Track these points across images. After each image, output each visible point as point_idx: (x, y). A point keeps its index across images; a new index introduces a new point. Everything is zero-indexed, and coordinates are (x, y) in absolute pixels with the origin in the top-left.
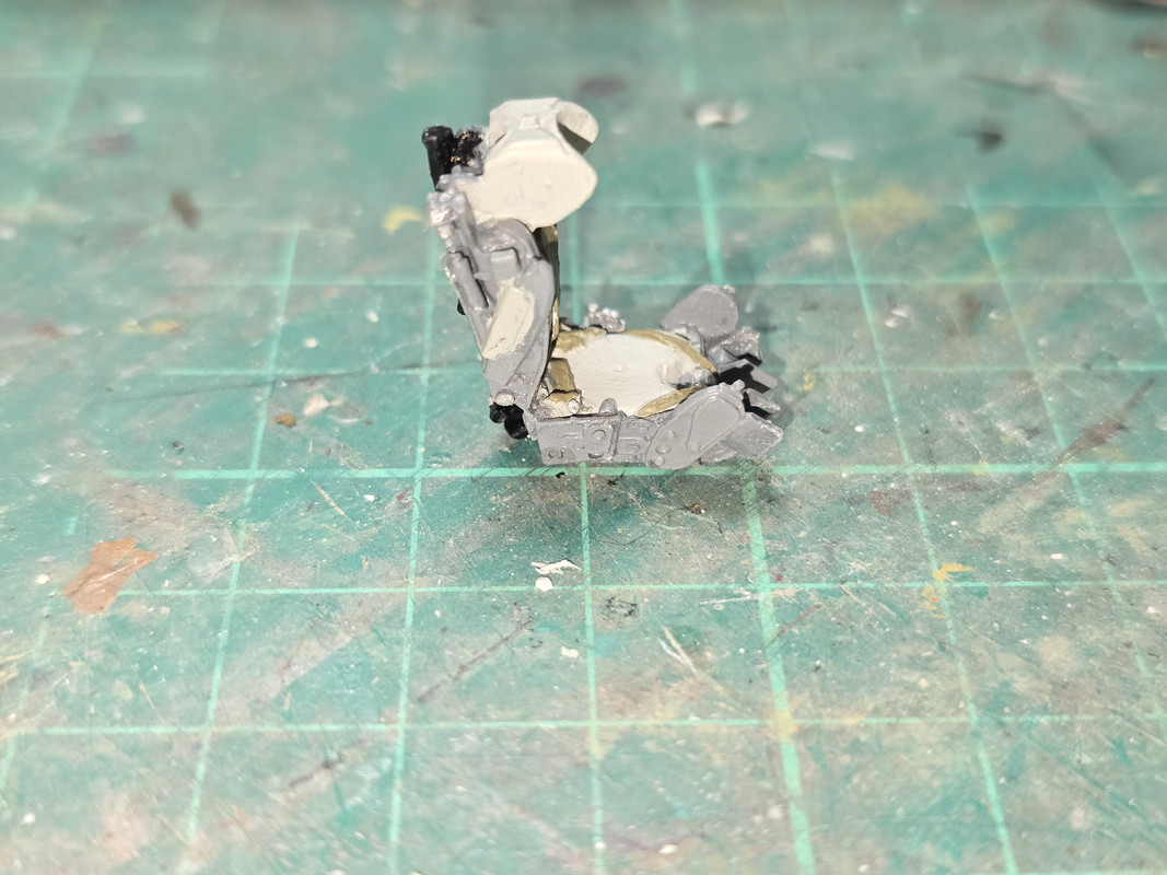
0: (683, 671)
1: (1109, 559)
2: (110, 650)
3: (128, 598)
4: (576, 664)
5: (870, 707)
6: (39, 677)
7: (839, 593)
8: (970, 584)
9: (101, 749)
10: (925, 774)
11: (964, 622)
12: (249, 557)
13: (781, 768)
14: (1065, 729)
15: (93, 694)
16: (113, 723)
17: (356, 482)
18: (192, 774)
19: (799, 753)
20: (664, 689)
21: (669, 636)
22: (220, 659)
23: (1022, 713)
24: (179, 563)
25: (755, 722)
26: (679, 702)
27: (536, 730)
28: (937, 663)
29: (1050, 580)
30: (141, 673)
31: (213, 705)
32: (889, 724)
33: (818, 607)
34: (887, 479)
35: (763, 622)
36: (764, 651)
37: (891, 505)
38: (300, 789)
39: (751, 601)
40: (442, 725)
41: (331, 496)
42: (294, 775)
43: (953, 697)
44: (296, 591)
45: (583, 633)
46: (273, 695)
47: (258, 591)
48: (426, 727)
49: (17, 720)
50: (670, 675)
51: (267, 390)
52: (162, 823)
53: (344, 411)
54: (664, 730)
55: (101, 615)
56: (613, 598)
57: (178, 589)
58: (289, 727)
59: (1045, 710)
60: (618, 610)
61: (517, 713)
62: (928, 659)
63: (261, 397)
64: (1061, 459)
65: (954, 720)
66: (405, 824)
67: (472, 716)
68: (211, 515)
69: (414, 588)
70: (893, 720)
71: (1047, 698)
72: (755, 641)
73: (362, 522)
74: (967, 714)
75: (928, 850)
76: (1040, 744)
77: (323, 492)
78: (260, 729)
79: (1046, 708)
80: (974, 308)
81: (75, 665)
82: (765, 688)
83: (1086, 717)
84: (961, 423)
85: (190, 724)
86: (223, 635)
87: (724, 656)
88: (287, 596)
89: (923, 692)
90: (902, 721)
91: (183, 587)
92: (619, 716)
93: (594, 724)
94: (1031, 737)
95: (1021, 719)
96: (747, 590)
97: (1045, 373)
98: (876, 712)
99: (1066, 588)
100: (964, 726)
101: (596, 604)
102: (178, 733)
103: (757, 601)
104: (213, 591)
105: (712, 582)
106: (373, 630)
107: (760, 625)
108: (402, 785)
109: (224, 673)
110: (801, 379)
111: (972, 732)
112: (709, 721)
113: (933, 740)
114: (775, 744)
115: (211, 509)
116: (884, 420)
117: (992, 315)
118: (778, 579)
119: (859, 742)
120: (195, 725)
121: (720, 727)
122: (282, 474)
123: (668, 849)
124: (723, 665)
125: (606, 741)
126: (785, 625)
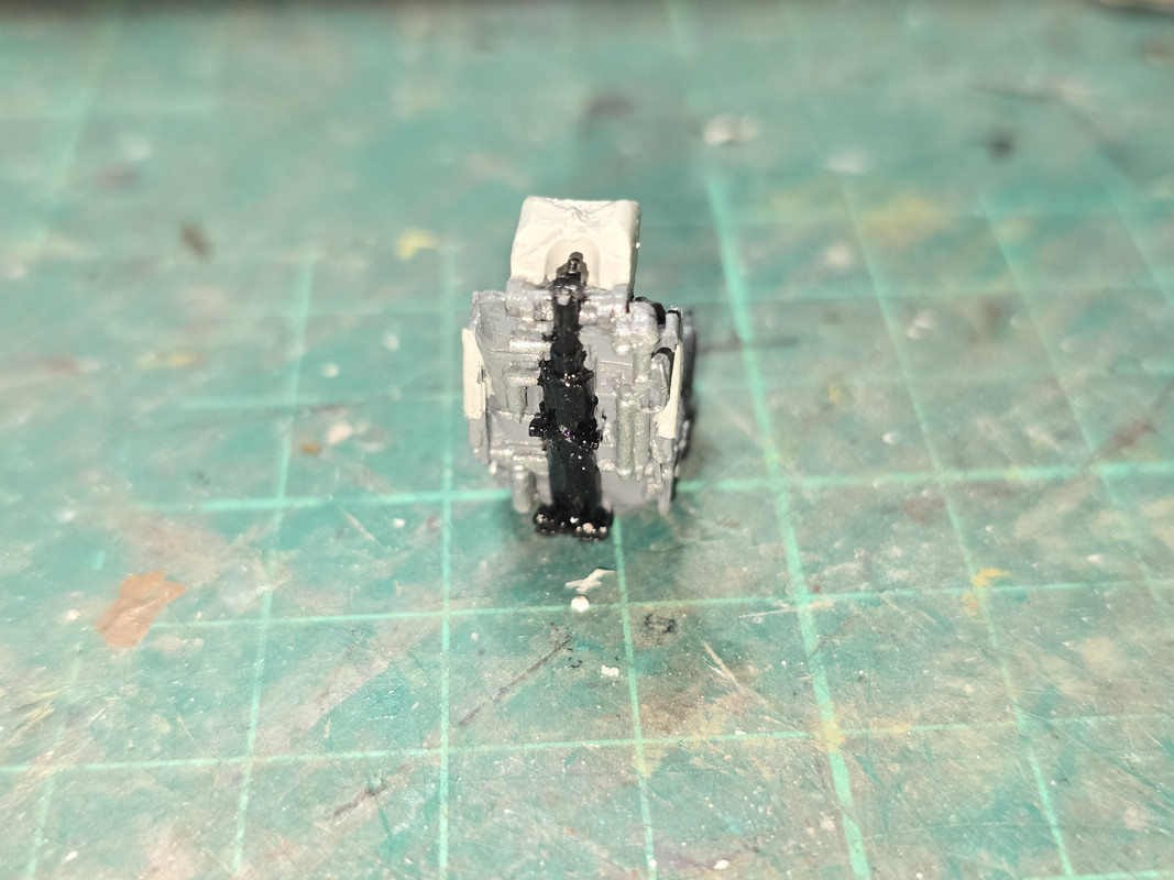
0: (726, 686)
1: (1146, 559)
2: (144, 684)
3: (160, 632)
4: (617, 682)
5: (917, 715)
6: (74, 714)
7: (878, 603)
8: (1009, 589)
9: (141, 783)
10: (976, 779)
11: (1004, 626)
12: (282, 586)
13: (832, 779)
14: (1111, 730)
15: (131, 727)
16: (153, 758)
17: (384, 508)
18: (234, 806)
19: (848, 764)
20: (708, 705)
21: (709, 650)
22: (257, 689)
23: (1069, 715)
24: (209, 595)
25: (802, 734)
26: (724, 717)
27: (582, 749)
28: (980, 667)
29: (1088, 581)
30: (178, 705)
31: (252, 735)
32: (937, 731)
33: (858, 616)
34: (920, 488)
35: (804, 634)
36: (806, 662)
37: (927, 513)
38: (344, 817)
39: (790, 613)
40: (485, 748)
41: (361, 522)
42: (339, 803)
43: (1000, 703)
44: (331, 618)
45: (623, 651)
46: (312, 723)
47: (292, 620)
48: (470, 750)
49: (55, 757)
50: (715, 690)
51: (290, 420)
52: (207, 855)
53: (368, 437)
54: (710, 745)
55: (135, 648)
56: (651, 615)
57: (211, 620)
58: (330, 755)
59: (1091, 712)
60: (656, 626)
61: (561, 733)
62: (971, 665)
63: (283, 426)
64: (1091, 461)
65: (1000, 724)
66: (452, 849)
67: (515, 738)
68: (241, 545)
69: (449, 613)
70: (941, 727)
71: (1093, 699)
72: (797, 654)
73: (393, 546)
74: (1014, 719)
75: (984, 855)
76: (1087, 745)
77: (352, 518)
78: (302, 758)
79: (1092, 708)
80: (997, 315)
81: (111, 700)
82: (810, 700)
83: (1132, 717)
84: (989, 430)
85: (230, 755)
86: (259, 665)
87: (767, 669)
88: (322, 624)
89: (967, 697)
90: (949, 727)
91: (216, 618)
92: (664, 733)
93: (639, 742)
94: (1079, 738)
95: (1068, 721)
96: (784, 603)
97: (1073, 376)
98: (923, 720)
99: (1105, 590)
100: (1013, 729)
101: (634, 621)
102: (219, 764)
103: (795, 613)
104: (247, 621)
105: (750, 595)
106: (411, 655)
107: (801, 637)
108: (449, 810)
109: (262, 703)
110: (824, 391)
111: (1020, 736)
112: (755, 735)
113: (982, 745)
114: (823, 755)
115: (240, 540)
116: (912, 429)
117: (1014, 322)
118: (817, 589)
119: (908, 750)
120: (235, 756)
121: (766, 741)
122: (310, 502)
123: (722, 865)
124: (766, 679)
125: (652, 759)
126: (825, 636)
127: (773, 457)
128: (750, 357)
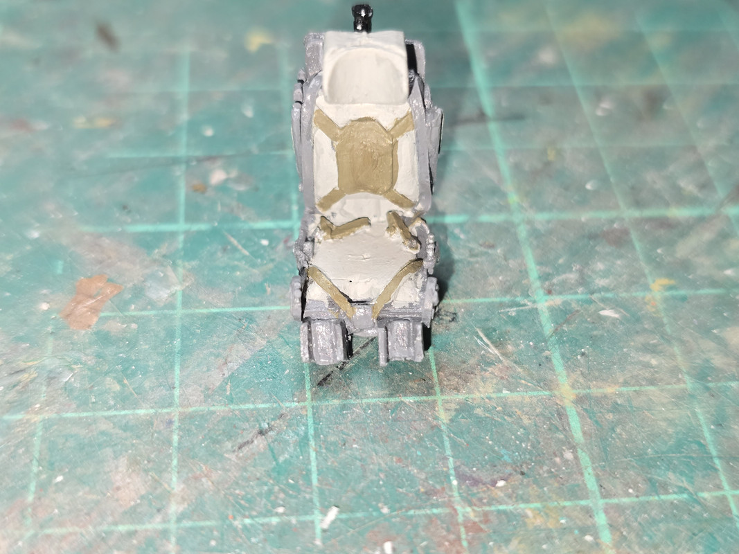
0: (494, 359)
2: (99, 356)
3: (107, 318)
5: (621, 380)
6: (51, 378)
7: (591, 302)
8: (675, 293)
9: (103, 426)
10: (663, 424)
11: (674, 319)
12: (188, 287)
13: (568, 424)
15: (92, 387)
16: (109, 409)
17: (254, 231)
18: (170, 443)
19: (579, 414)
20: (483, 373)
21: (481, 335)
22: (177, 360)
23: (719, 380)
24: (138, 292)
25: (547, 393)
26: (495, 381)
27: (401, 403)
28: (660, 347)
29: (725, 288)
30: (124, 371)
31: (177, 392)
32: (635, 391)
33: (577, 311)
34: (612, 221)
35: (543, 323)
36: (546, 343)
37: (619, 239)
38: (245, 449)
39: (533, 309)
40: (336, 402)
41: (239, 241)
42: (240, 441)
43: (675, 371)
44: (224, 310)
46: (218, 384)
47: (197, 311)
48: (326, 403)
49: (41, 408)
50: (487, 362)
51: (183, 167)
52: (153, 478)
53: (238, 180)
54: (487, 400)
55: (90, 331)
56: (440, 310)
57: (141, 310)
58: (232, 407)
59: (734, 378)
60: (444, 318)
61: (386, 392)
62: (655, 346)
63: (179, 171)
64: (722, 205)
65: (676, 386)
66: (320, 472)
67: (356, 395)
68: (157, 257)
70: (637, 388)
71: (734, 370)
72: (539, 336)
73: (262, 260)
74: (685, 383)
75: (671, 475)
76: (732, 401)
77: (232, 239)
78: (212, 409)
79: (734, 376)
80: (655, 101)
81: (77, 368)
82: (551, 369)
84: (654, 182)
85: (163, 407)
86: (177, 342)
87: (520, 348)
88: (218, 313)
89: (653, 368)
90: (643, 388)
91: (144, 309)
92: (455, 392)
93: (439, 398)
94: (727, 396)
95: (719, 384)
96: (529, 301)
97: (706, 145)
98: (626, 383)
100: (684, 390)
102: (156, 413)
103: (537, 309)
104: (166, 311)
105: (505, 296)
106: (280, 336)
107: (541, 326)
108: (315, 445)
109: (182, 368)
110: (544, 152)
111: (689, 395)
112: (516, 393)
113: (665, 401)
114: (562, 407)
115: (156, 253)
116: (605, 180)
117: (665, 107)
118: (549, 292)
119: (617, 404)
120: (166, 407)
121: (524, 397)
122: (203, 227)
123: (501, 483)
124: (521, 354)
125: (449, 410)
126: (558, 325)
127: (514, 198)
128: (493, 127)
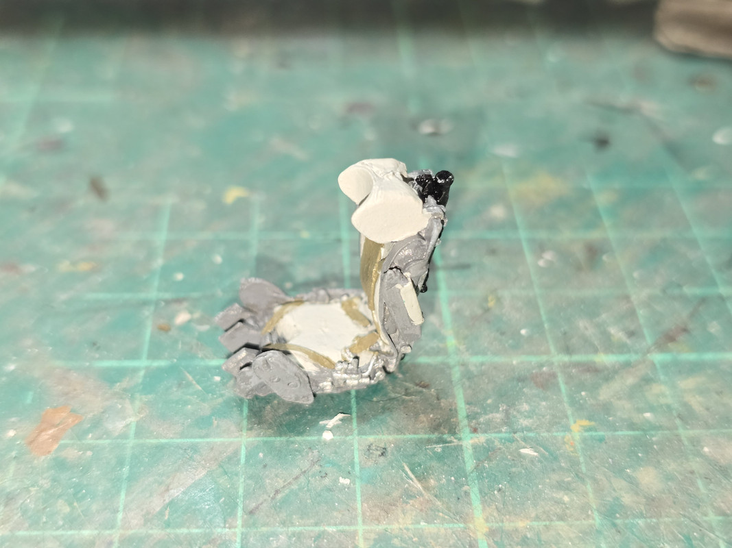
0: (416, 492)
1: (680, 417)
2: (54, 480)
3: (65, 446)
4: (348, 488)
5: (533, 515)
6: (10, 498)
7: (512, 441)
8: (594, 434)
9: (50, 545)
11: (591, 458)
12: (142, 418)
14: (653, 528)
15: (45, 508)
16: (58, 528)
17: (209, 368)
19: (489, 546)
20: (404, 505)
21: (407, 469)
22: (124, 486)
23: (627, 517)
24: (97, 423)
25: (462, 525)
26: (414, 513)
27: (324, 532)
28: (574, 485)
29: (643, 430)
30: (75, 495)
31: (120, 516)
32: (545, 526)
33: (500, 449)
34: (541, 365)
35: (466, 460)
36: (466, 478)
37: (545, 382)
39: (458, 445)
40: (264, 529)
41: (194, 377)
43: (585, 508)
44: (172, 441)
45: (353, 467)
46: (158, 509)
47: (148, 441)
48: (255, 530)
50: (409, 495)
51: (152, 308)
53: (201, 321)
54: (405, 531)
55: (49, 456)
56: (372, 444)
57: (97, 439)
58: (168, 531)
59: (642, 516)
60: (375, 452)
61: (312, 521)
62: (569, 483)
63: (148, 312)
64: (649, 351)
65: (585, 522)
67: (283, 523)
68: (118, 390)
69: (246, 439)
70: (548, 523)
71: (643, 508)
72: (461, 473)
73: (213, 394)
74: (593, 519)
76: (639, 538)
77: (188, 375)
78: (150, 532)
79: (642, 513)
80: (594, 253)
81: (33, 490)
82: (468, 503)
83: (666, 519)
84: (586, 329)
85: (106, 528)
86: (126, 470)
87: (442, 482)
88: (166, 444)
89: (565, 504)
90: (553, 523)
91: (101, 438)
92: (376, 522)
93: (360, 528)
94: (633, 533)
95: (627, 521)
96: (456, 438)
97: (639, 295)
98: (537, 518)
99: (653, 436)
100: (592, 526)
101: (360, 448)
102: (99, 534)
103: (462, 445)
104: (119, 440)
105: (433, 433)
106: (220, 466)
107: (464, 462)
109: (127, 495)
110: (486, 300)
111: (597, 530)
112: (433, 525)
113: (572, 535)
114: (474, 540)
115: (118, 387)
116: (538, 327)
117: (605, 258)
118: (475, 430)
119: (527, 538)
120: (109, 529)
121: (440, 529)
122: (162, 363)
124: (441, 489)
125: (368, 539)
126: (479, 461)
127: (451, 342)
128: (441, 275)
